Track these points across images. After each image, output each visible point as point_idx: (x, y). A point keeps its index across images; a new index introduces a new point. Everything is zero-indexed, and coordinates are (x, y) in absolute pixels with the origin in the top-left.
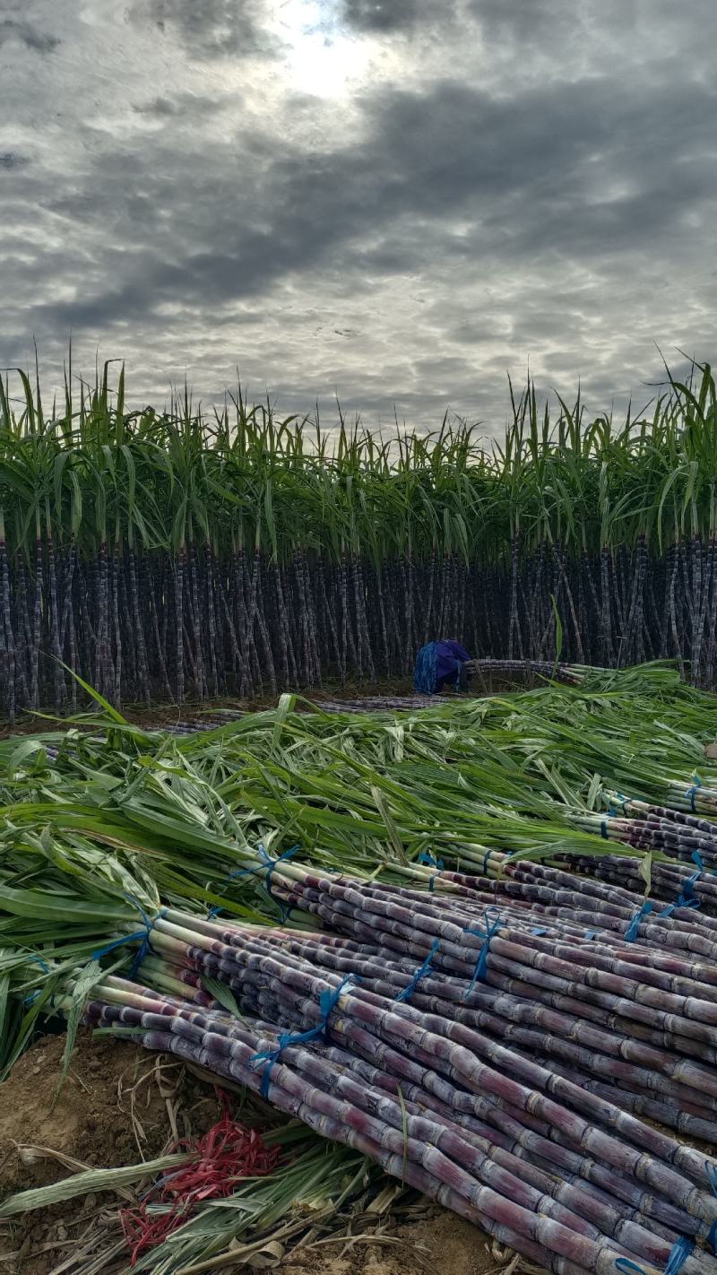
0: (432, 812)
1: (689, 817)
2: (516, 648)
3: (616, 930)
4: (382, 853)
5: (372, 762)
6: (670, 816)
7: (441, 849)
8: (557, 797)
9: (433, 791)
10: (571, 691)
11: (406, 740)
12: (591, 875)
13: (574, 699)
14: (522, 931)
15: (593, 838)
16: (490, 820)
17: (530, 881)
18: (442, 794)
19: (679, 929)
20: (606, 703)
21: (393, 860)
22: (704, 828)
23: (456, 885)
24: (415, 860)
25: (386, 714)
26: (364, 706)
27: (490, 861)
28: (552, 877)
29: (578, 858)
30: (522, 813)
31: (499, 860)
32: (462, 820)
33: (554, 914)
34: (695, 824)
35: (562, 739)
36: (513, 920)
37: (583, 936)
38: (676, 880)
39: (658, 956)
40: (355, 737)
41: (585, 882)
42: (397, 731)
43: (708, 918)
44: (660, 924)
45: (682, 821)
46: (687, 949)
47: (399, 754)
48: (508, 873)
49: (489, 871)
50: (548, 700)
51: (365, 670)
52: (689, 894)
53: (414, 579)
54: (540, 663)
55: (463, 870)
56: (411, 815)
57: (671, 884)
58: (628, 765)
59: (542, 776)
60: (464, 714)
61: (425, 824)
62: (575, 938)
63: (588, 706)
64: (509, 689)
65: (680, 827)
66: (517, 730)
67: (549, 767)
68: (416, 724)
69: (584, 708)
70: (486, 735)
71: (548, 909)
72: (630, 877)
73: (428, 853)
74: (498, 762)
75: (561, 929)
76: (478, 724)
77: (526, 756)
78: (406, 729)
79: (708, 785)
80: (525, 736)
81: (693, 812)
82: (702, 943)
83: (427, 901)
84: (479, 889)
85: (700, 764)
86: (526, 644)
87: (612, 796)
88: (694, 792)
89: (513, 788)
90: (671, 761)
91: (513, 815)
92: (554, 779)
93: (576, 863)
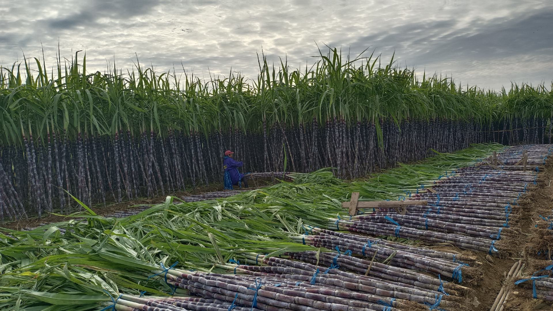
0: (234, 241)
1: (336, 232)
2: (267, 167)
3: (307, 281)
4: (214, 260)
5: (208, 222)
6: (329, 233)
7: (239, 256)
8: (285, 229)
9: (235, 232)
10: (290, 184)
11: (223, 211)
12: (299, 260)
13: (291, 187)
14: (271, 285)
15: (299, 245)
16: (258, 242)
17: (275, 265)
18: (239, 233)
19: (331, 278)
20: (304, 188)
21: (219, 263)
22: (341, 236)
23: (245, 270)
24: (228, 262)
25: (214, 201)
26: (204, 197)
27: (258, 259)
28: (283, 263)
29: (293, 253)
30: (271, 238)
31: (262, 258)
32: (247, 243)
33: (284, 277)
34: (338, 235)
35: (287, 205)
36: (268, 282)
37: (295, 285)
38: (330, 258)
39: (323, 289)
40: (200, 212)
41: (296, 263)
42: (218, 208)
43: (342, 272)
44: (324, 276)
45: (333, 234)
46: (334, 285)
47: (220, 217)
48: (266, 263)
49: (259, 263)
50: (281, 189)
51: (204, 180)
52: (335, 263)
53: (222, 140)
54: (277, 173)
55: (248, 264)
56: (225, 243)
57: (329, 260)
58: (312, 214)
59: (279, 221)
60: (246, 198)
61: (232, 246)
62: (292, 286)
63: (297, 190)
64: (266, 184)
65: (332, 237)
66: (269, 203)
67: (282, 217)
68: (227, 204)
69: (296, 191)
70: (256, 205)
71: (281, 276)
72: (313, 259)
73: (233, 259)
74: (261, 217)
75: (286, 283)
76: (252, 201)
77: (272, 213)
78: (222, 206)
79: (343, 219)
80: (272, 205)
81: (338, 230)
82: (339, 282)
83: (233, 278)
84: (254, 271)
85: (340, 210)
86: (272, 165)
87: (307, 227)
88: (338, 222)
89: (267, 227)
90: (329, 210)
91: (268, 239)
92: (284, 222)
93: (293, 256)
